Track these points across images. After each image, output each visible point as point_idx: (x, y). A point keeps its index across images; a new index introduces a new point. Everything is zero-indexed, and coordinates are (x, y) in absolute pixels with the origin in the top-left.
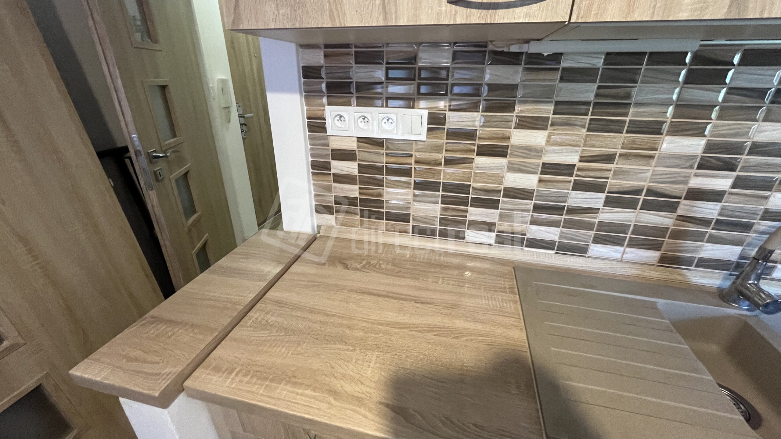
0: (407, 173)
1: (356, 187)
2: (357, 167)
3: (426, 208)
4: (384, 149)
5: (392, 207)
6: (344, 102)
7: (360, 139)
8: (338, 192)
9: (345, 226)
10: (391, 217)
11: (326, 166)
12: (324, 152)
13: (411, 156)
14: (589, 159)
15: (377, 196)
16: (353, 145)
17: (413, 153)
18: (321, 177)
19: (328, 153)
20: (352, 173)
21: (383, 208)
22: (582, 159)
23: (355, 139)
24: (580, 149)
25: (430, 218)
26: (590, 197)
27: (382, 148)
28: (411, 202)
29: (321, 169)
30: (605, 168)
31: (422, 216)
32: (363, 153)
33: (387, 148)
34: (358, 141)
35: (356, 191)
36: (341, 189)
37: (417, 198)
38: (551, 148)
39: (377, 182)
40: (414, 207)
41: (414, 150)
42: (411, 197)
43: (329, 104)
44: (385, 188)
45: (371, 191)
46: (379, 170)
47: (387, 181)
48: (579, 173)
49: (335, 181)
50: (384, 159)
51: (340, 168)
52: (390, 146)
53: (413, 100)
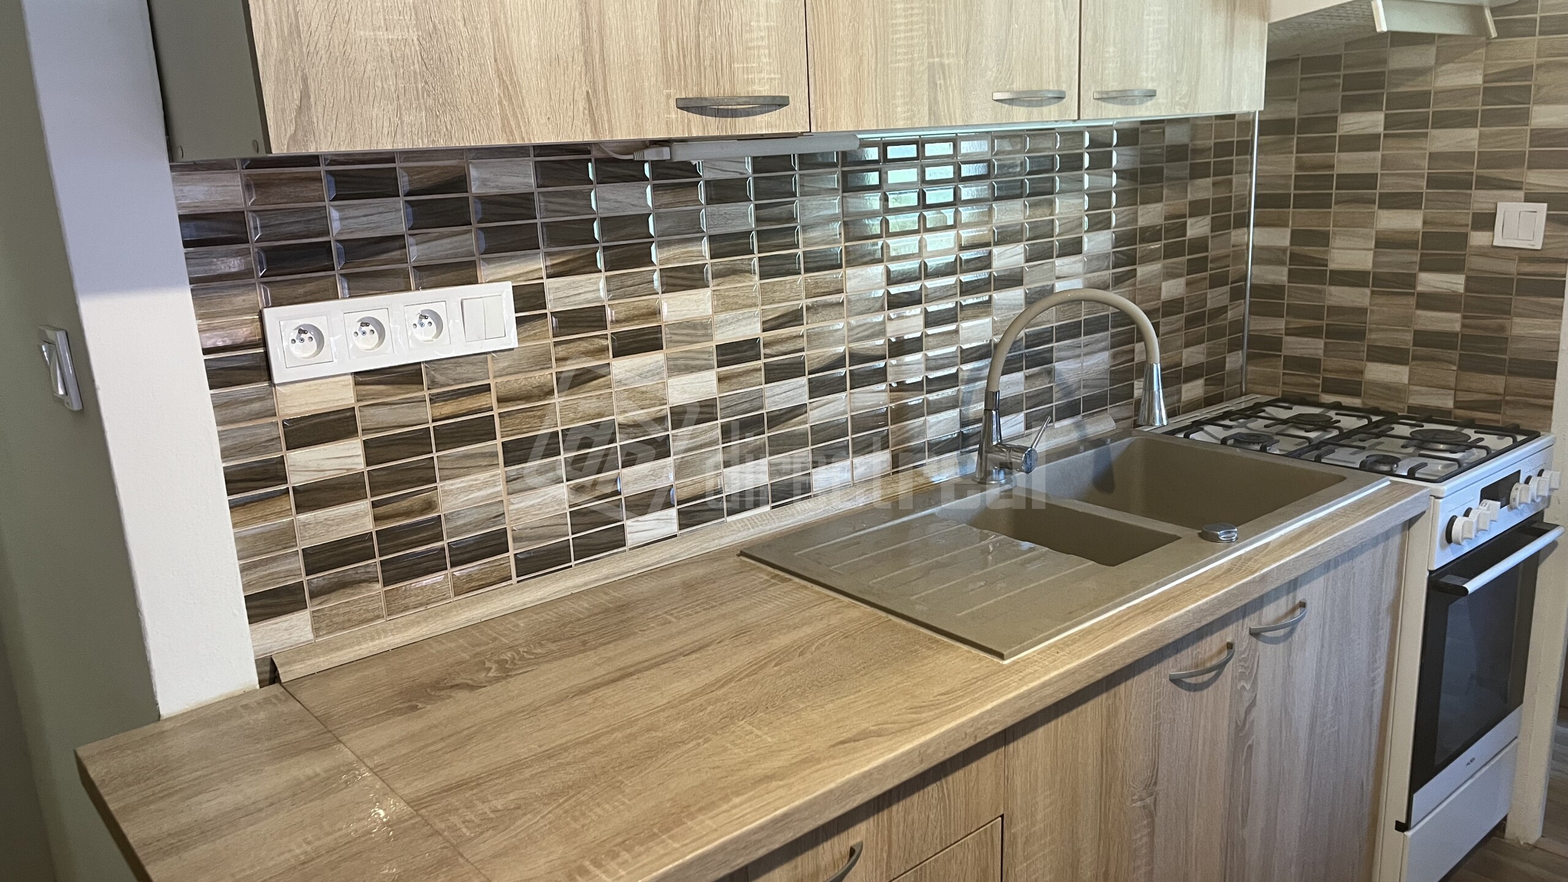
0: (483, 430)
1: (364, 505)
2: (360, 451)
3: (540, 500)
4: (425, 388)
5: (465, 525)
6: (306, 294)
7: (362, 378)
8: (315, 536)
9: (344, 629)
10: (464, 554)
11: (275, 472)
12: (264, 434)
13: (487, 388)
14: (774, 323)
15: (422, 512)
16: (344, 396)
17: (492, 382)
18: (258, 511)
19: (274, 434)
20: (348, 470)
21: (439, 537)
22: (766, 326)
23: (350, 379)
24: (757, 310)
25: (553, 522)
26: (791, 387)
27: (420, 387)
28: (504, 497)
29: (262, 483)
30: (795, 334)
31: (538, 524)
32: (372, 411)
33: (433, 384)
34: (357, 384)
35: (366, 514)
36: (325, 523)
37: (517, 485)
38: (722, 316)
39: (420, 474)
40: (512, 507)
41: (491, 376)
42: (501, 487)
43: (277, 302)
44: (439, 484)
45: (405, 504)
46: (417, 441)
47: (443, 465)
48: (768, 351)
49: (300, 508)
50: (428, 412)
51: (313, 465)
52: (439, 378)
53: (472, 265)
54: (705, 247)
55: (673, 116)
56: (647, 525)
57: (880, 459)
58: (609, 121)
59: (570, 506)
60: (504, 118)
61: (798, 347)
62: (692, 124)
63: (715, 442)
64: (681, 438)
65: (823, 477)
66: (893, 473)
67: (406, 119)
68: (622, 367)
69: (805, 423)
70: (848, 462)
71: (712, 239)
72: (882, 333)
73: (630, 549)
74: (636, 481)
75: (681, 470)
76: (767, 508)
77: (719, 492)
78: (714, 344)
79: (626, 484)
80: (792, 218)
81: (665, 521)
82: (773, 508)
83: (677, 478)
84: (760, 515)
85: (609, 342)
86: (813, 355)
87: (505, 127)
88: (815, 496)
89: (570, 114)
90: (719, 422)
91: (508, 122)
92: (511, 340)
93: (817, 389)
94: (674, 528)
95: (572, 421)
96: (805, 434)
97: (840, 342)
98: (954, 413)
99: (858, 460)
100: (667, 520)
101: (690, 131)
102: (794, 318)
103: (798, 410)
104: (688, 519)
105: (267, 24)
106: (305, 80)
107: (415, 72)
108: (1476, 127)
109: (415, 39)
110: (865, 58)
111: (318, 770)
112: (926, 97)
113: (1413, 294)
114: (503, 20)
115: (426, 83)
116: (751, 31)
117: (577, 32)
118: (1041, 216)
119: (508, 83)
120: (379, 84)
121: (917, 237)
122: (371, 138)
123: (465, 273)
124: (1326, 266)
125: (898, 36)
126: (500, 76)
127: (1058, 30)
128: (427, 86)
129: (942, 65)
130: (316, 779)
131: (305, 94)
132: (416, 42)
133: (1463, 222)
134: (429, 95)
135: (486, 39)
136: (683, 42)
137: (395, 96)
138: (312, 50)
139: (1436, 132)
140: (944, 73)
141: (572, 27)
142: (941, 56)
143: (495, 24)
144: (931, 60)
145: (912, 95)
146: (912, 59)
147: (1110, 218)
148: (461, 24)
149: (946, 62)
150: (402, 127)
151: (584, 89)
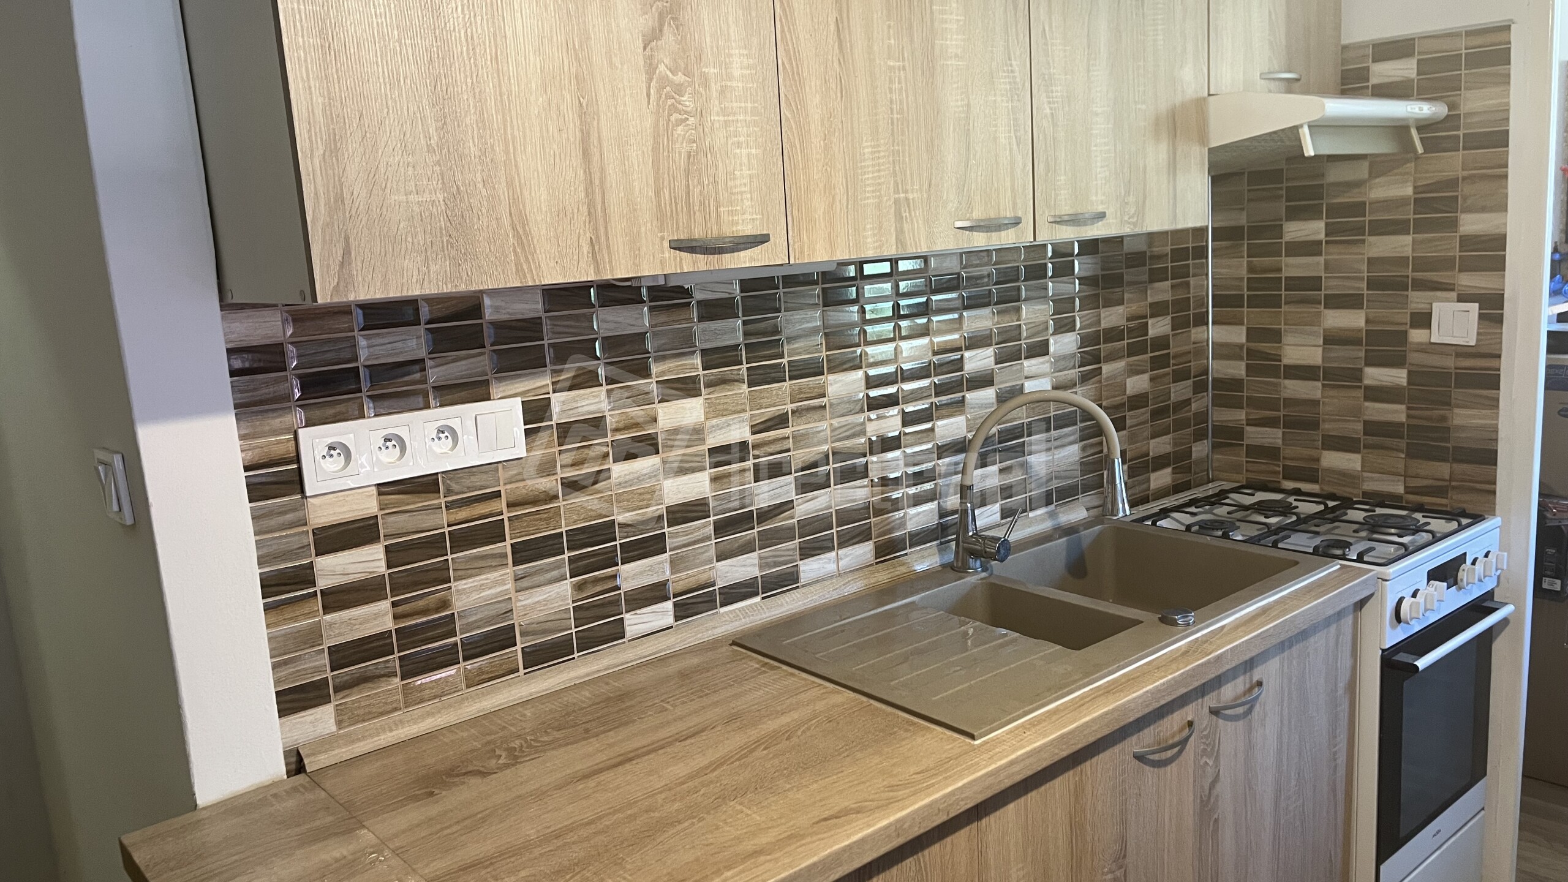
0: (494, 533)
1: (385, 605)
2: (382, 555)
3: (545, 596)
4: (442, 496)
5: (475, 621)
6: (335, 415)
7: (384, 489)
8: (340, 635)
9: (364, 721)
10: (477, 648)
11: (305, 577)
12: (295, 542)
13: (497, 495)
14: (762, 427)
15: (437, 610)
16: (369, 506)
17: (502, 488)
18: (288, 612)
19: (305, 542)
20: (370, 573)
21: (453, 633)
22: (756, 429)
23: (374, 490)
24: (746, 415)
25: (558, 617)
26: (778, 485)
27: (436, 495)
28: (513, 595)
29: (293, 587)
30: (781, 436)
31: (542, 619)
32: (393, 518)
33: (449, 492)
34: (380, 494)
35: (386, 614)
36: (349, 623)
37: (525, 583)
38: (714, 422)
39: (435, 575)
40: (519, 604)
41: (501, 483)
42: (510, 586)
43: (309, 424)
44: (453, 584)
45: (422, 603)
46: (434, 544)
47: (457, 566)
48: (757, 452)
49: (327, 609)
50: (444, 517)
51: (339, 570)
52: (455, 487)
53: (486, 383)
54: (697, 360)
55: (667, 255)
56: (645, 618)
57: (864, 551)
58: (610, 262)
59: (574, 602)
60: (518, 264)
61: (785, 447)
62: (684, 261)
63: (708, 538)
64: (675, 535)
65: (810, 568)
66: (877, 563)
67: (433, 268)
68: (620, 470)
69: (792, 517)
70: (833, 554)
71: (704, 352)
72: (863, 432)
73: (629, 641)
74: (634, 577)
75: (674, 564)
76: (757, 599)
77: (713, 584)
78: (706, 448)
79: (626, 579)
80: (776, 331)
81: (662, 613)
82: (763, 598)
83: (672, 573)
84: (750, 606)
85: (610, 449)
86: (799, 456)
87: (519, 271)
88: (803, 586)
89: (576, 257)
90: (712, 519)
91: (522, 267)
92: (521, 451)
93: (805, 487)
94: (670, 620)
95: (575, 522)
96: (791, 528)
97: (825, 441)
98: (932, 506)
99: (841, 552)
100: (664, 612)
101: (681, 267)
102: (781, 421)
103: (788, 505)
104: (683, 611)
105: (316, 194)
106: (347, 239)
107: (441, 228)
108: (1409, 234)
109: (441, 200)
110: (837, 198)
111: (345, 853)
112: (893, 229)
113: (1360, 387)
114: (517, 181)
115: (450, 236)
116: (734, 179)
117: (582, 188)
118: (1009, 322)
119: (521, 233)
120: (410, 239)
121: (894, 345)
122: (402, 285)
123: (480, 391)
124: (1280, 361)
125: (867, 176)
126: (514, 228)
127: (1012, 163)
128: (451, 240)
129: (907, 199)
130: (343, 862)
131: (347, 252)
132: (442, 202)
133: (1404, 321)
134: (452, 247)
135: (502, 197)
136: (674, 192)
137: (423, 249)
138: (353, 213)
139: (1372, 239)
140: (909, 206)
141: (577, 183)
142: (906, 192)
143: (510, 184)
144: (897, 196)
145: (881, 228)
146: (880, 196)
147: (1074, 321)
148: (480, 186)
149: (910, 196)
150: (429, 276)
151: (588, 235)
